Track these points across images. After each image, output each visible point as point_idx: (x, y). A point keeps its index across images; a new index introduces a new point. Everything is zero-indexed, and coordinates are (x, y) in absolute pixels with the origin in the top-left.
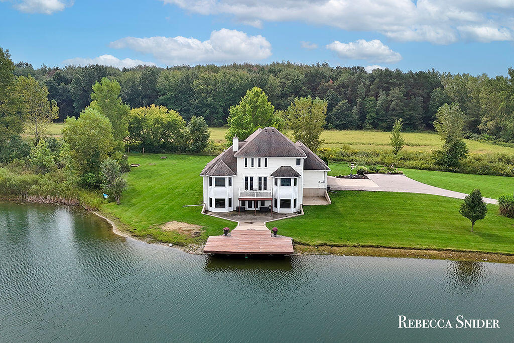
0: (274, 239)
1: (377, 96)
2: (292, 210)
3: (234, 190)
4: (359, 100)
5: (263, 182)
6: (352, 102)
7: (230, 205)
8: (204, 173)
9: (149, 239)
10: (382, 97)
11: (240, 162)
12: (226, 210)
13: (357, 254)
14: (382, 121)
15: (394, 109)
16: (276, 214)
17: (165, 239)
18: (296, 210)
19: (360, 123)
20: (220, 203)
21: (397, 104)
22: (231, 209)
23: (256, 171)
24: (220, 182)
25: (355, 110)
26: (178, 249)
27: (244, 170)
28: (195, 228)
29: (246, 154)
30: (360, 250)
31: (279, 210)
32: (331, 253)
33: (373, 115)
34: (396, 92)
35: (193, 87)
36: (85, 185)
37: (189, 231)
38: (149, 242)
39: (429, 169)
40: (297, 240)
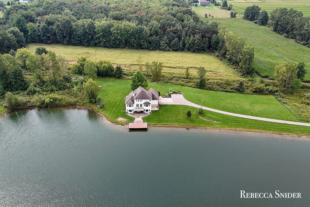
0: (143, 124)
1: (190, 37)
2: (149, 112)
3: (134, 108)
4: (183, 38)
5: (141, 105)
6: (180, 39)
7: (133, 111)
8: (126, 104)
9: (115, 123)
10: (192, 38)
11: (135, 101)
12: (132, 112)
13: (161, 127)
14: (192, 48)
15: (196, 44)
16: (145, 113)
17: (119, 123)
18: (150, 112)
19: (183, 48)
20: (131, 111)
21: (198, 42)
22: (133, 112)
23: (139, 103)
24: (130, 106)
25: (181, 42)
26: (122, 126)
27: (136, 102)
28: (125, 120)
29: (137, 99)
30: (162, 126)
31: (145, 112)
32: (156, 126)
33: (188, 45)
34: (197, 36)
35: (111, 30)
36: (91, 102)
37: (124, 121)
38: (115, 124)
39: (194, 87)
40: (148, 123)
